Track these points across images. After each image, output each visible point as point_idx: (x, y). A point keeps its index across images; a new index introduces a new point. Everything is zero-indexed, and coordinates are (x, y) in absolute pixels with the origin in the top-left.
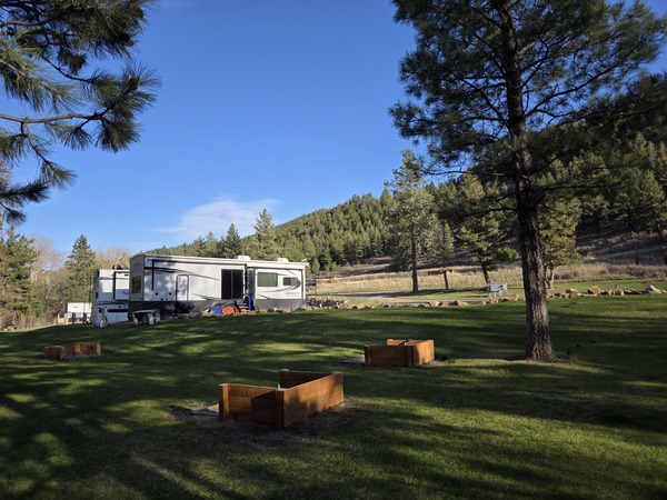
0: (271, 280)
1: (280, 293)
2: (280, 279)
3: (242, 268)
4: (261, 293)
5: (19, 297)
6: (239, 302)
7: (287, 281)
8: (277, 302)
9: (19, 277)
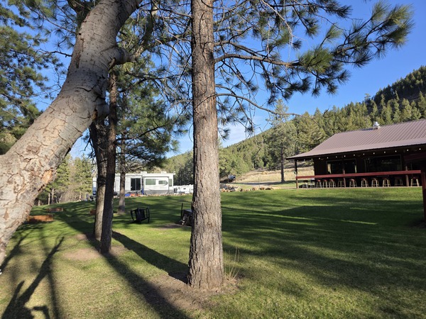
0: (151, 182)
1: (157, 187)
2: (157, 182)
3: (140, 177)
4: (147, 188)
5: (88, 185)
6: (139, 191)
7: (161, 182)
8: (155, 192)
9: (87, 177)
